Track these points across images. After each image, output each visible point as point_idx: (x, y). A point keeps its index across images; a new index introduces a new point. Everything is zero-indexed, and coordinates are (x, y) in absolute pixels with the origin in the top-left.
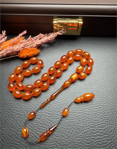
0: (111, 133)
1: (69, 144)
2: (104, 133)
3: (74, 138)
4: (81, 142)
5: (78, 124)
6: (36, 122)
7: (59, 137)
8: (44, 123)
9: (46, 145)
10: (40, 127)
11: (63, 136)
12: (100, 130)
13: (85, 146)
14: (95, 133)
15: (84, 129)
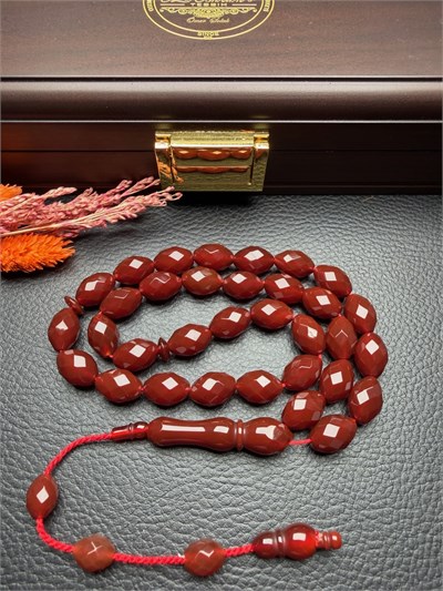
0: (275, 496)
1: (116, 537)
2: (246, 495)
3: (139, 515)
4: (161, 527)
5: (159, 464)
6: (6, 463)
7: (83, 512)
8: (35, 463)
9: (32, 541)
10: (20, 478)
11: (99, 510)
12: (234, 484)
13: (173, 541)
14: (216, 496)
15: (180, 484)
